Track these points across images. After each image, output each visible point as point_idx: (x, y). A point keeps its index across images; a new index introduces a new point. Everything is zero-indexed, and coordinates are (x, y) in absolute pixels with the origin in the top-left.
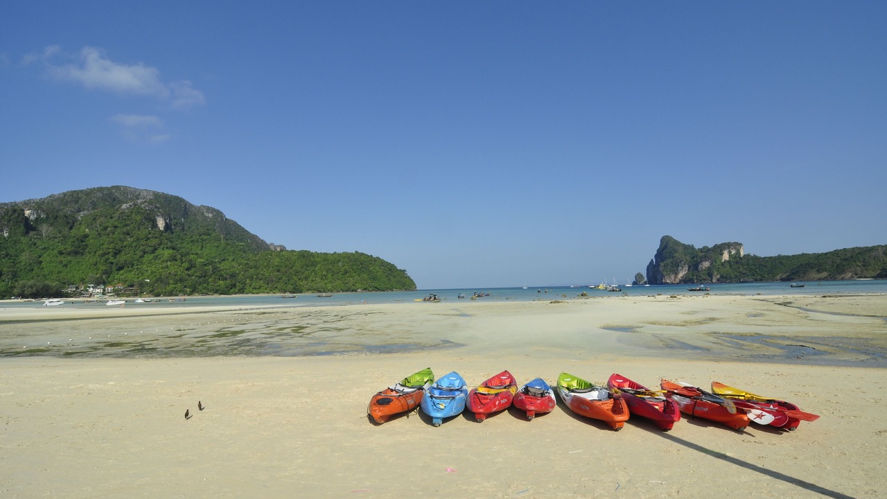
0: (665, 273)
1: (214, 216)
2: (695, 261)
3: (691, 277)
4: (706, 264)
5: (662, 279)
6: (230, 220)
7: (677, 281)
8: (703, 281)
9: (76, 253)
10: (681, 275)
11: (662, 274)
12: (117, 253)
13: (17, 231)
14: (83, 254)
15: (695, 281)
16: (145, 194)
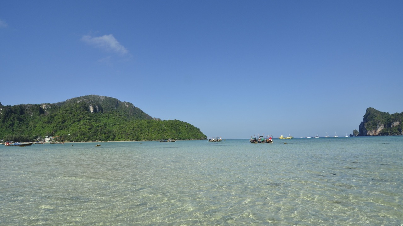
0: (368, 129)
1: (129, 106)
2: (389, 122)
3: (386, 131)
4: (397, 123)
5: (366, 133)
6: (136, 108)
7: (377, 134)
8: (394, 134)
9: (49, 122)
10: (379, 130)
11: (366, 130)
12: (63, 122)
13: (36, 114)
14: (51, 123)
15: (389, 134)
16: (102, 98)
